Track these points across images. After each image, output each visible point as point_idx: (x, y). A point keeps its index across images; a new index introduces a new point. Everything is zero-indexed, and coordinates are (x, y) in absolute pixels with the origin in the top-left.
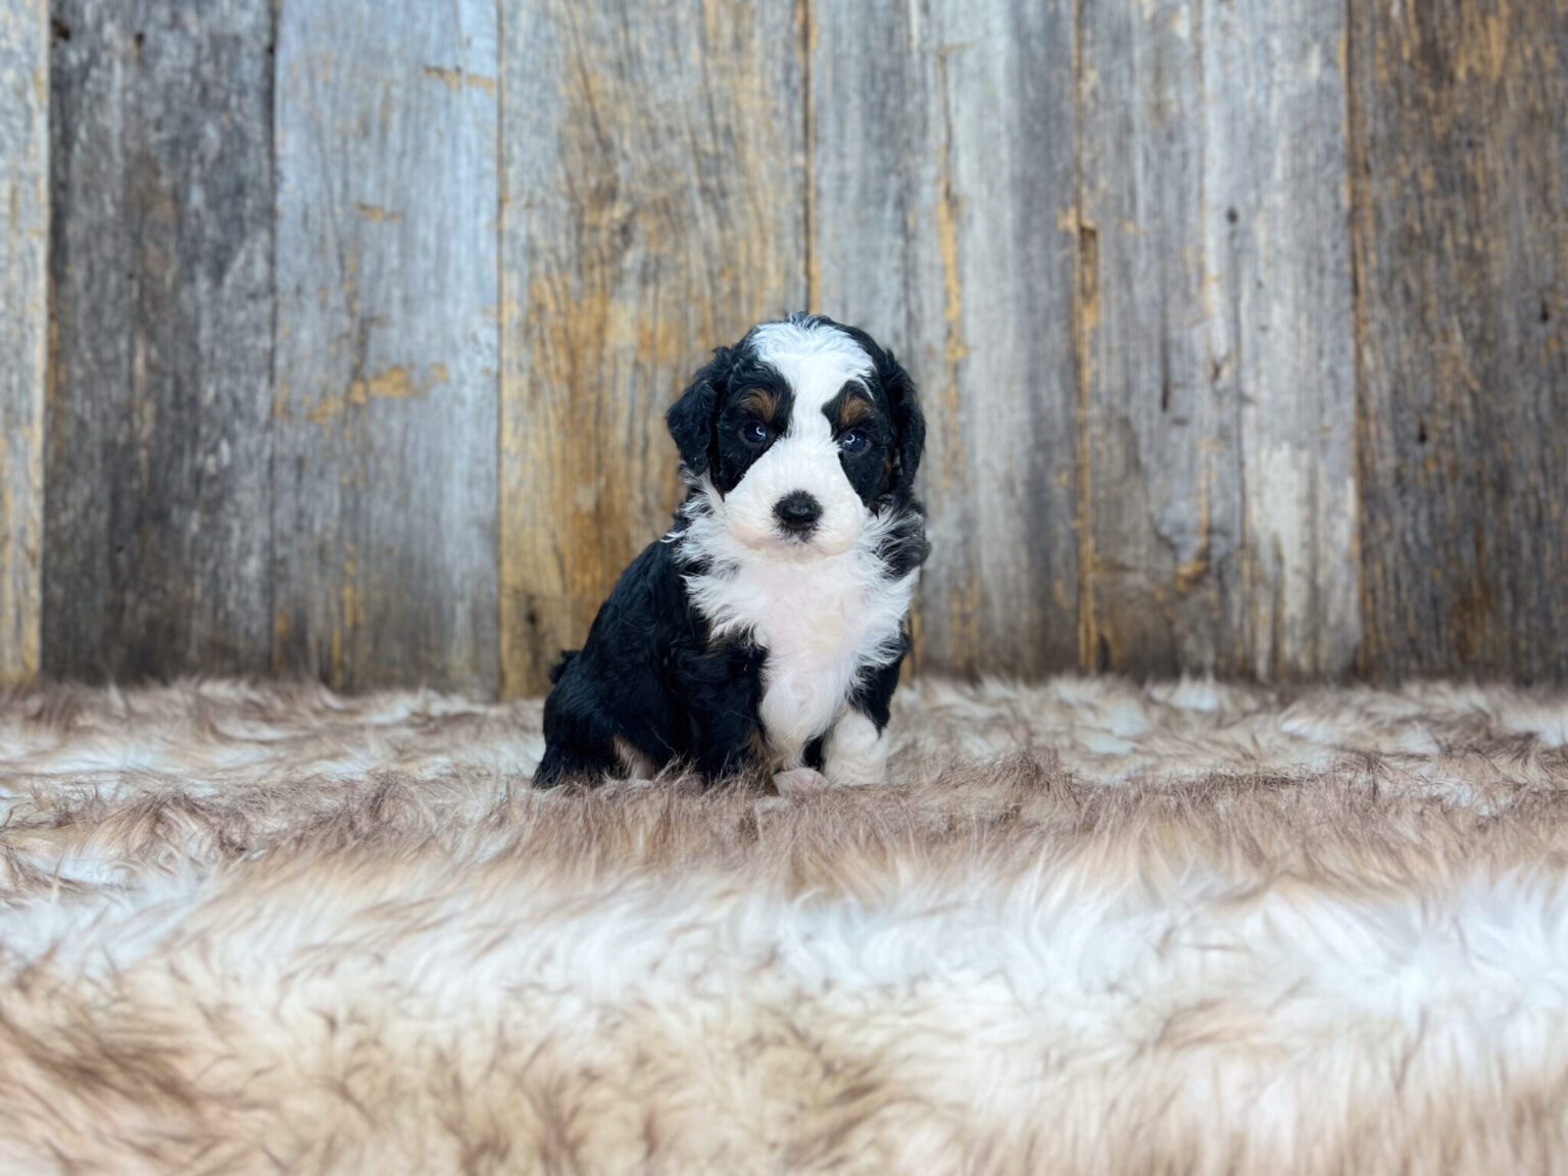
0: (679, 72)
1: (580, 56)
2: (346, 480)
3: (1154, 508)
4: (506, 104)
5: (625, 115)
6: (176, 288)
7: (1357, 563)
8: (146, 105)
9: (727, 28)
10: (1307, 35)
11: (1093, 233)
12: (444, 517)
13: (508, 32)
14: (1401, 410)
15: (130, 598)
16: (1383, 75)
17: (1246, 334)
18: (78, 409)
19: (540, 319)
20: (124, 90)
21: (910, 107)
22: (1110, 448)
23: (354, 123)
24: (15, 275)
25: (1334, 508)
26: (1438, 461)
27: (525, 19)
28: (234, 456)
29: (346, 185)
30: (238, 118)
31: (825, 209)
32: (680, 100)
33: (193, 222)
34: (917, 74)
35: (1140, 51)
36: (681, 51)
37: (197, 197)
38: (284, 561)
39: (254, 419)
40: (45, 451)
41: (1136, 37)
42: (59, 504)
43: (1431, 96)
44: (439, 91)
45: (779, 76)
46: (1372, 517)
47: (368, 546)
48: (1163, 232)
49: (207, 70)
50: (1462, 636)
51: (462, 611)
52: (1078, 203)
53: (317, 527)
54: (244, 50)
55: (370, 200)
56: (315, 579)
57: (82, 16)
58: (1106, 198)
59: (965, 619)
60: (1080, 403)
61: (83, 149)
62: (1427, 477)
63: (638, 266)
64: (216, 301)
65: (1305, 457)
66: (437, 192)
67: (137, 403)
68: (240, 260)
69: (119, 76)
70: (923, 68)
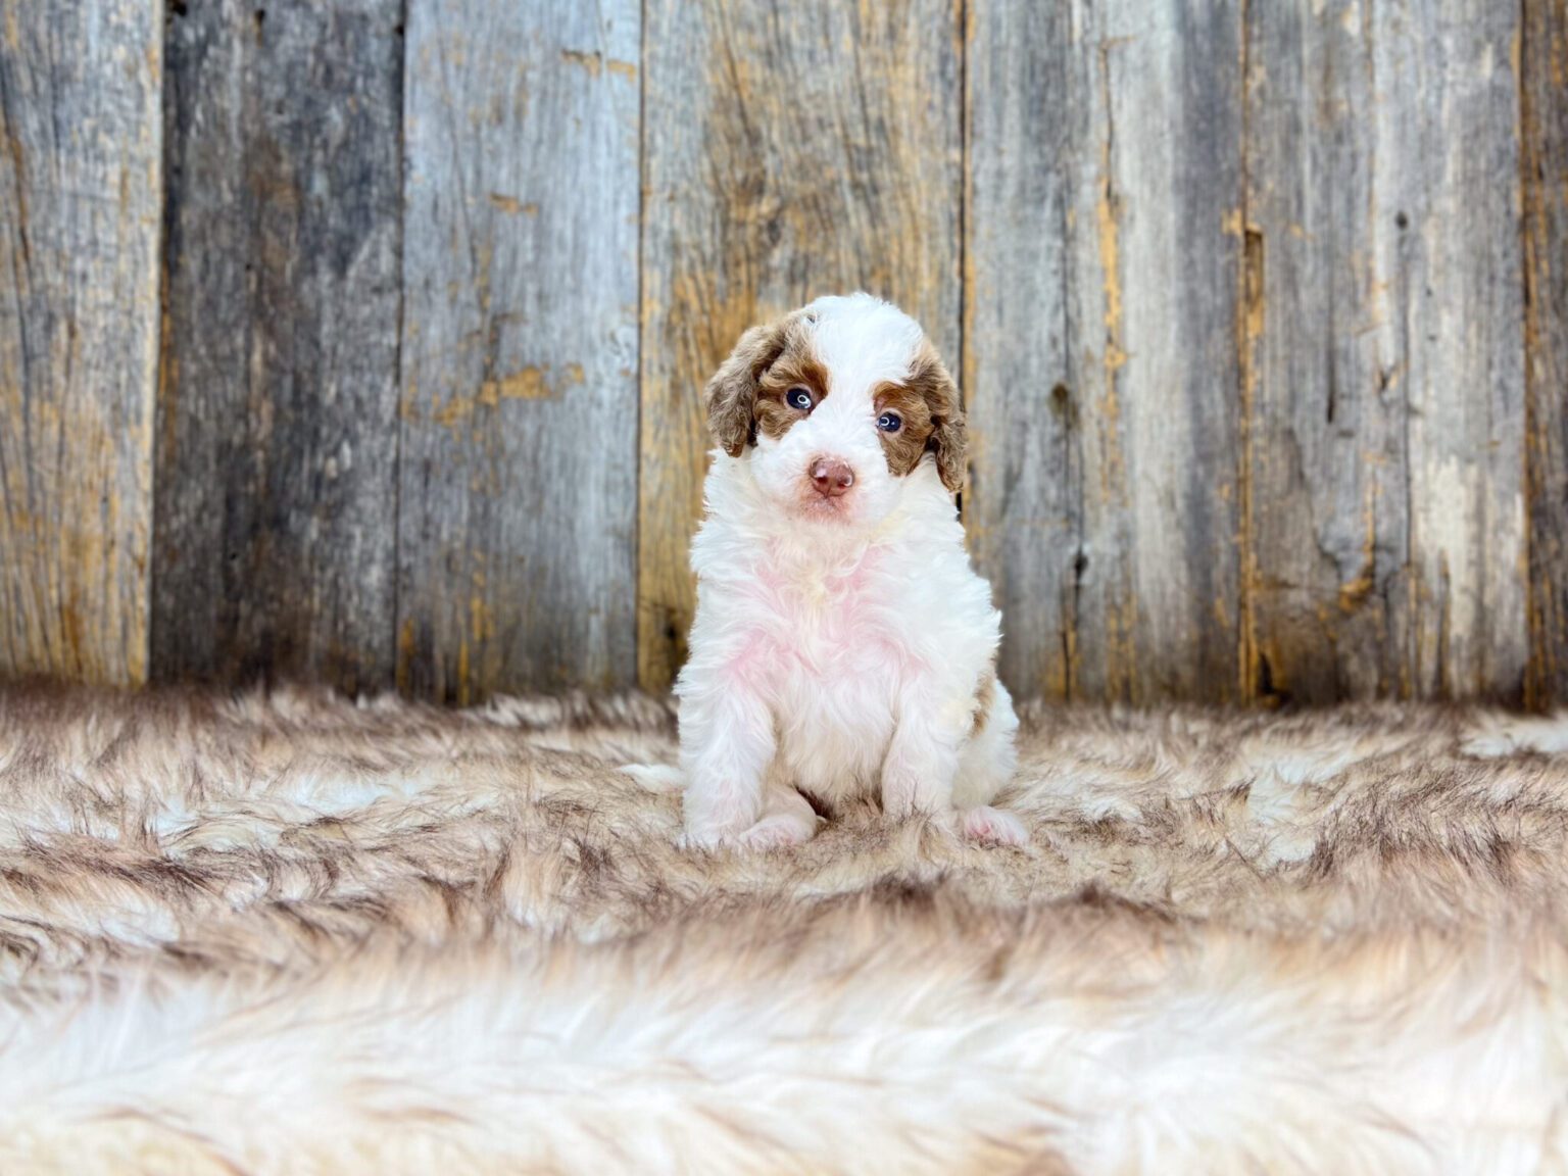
0: (831, 61)
1: (726, 42)
2: (475, 486)
3: (1318, 523)
4: (648, 91)
5: (774, 106)
6: (297, 280)
7: (1526, 583)
8: (266, 86)
9: (881, 16)
10: (1481, 34)
11: (1259, 237)
12: (578, 525)
13: (652, 16)
15: (244, 608)
16: (1558, 76)
17: (1414, 344)
18: (192, 408)
19: (683, 319)
20: (244, 69)
21: (1070, 102)
22: (1273, 461)
23: (487, 109)
24: (124, 264)
25: (1502, 525)
27: (669, 2)
28: (356, 459)
29: (478, 173)
30: (365, 101)
31: (982, 209)
32: (831, 91)
33: (316, 210)
34: (1078, 68)
35: (1309, 49)
36: (833, 38)
37: (320, 185)
38: (409, 570)
39: (378, 419)
40: (155, 451)
41: (1305, 34)
42: (170, 508)
44: (578, 76)
45: (935, 67)
46: (1541, 534)
47: (498, 556)
48: (1332, 235)
49: (331, 50)
51: (596, 624)
52: (1244, 206)
53: (445, 535)
54: (371, 30)
55: (504, 190)
56: (442, 591)
58: (1272, 200)
60: (1244, 412)
61: (199, 131)
63: (786, 264)
64: (339, 294)
65: (1473, 472)
66: (575, 181)
67: (253, 403)
68: (364, 251)
69: (238, 55)
70: (1085, 62)
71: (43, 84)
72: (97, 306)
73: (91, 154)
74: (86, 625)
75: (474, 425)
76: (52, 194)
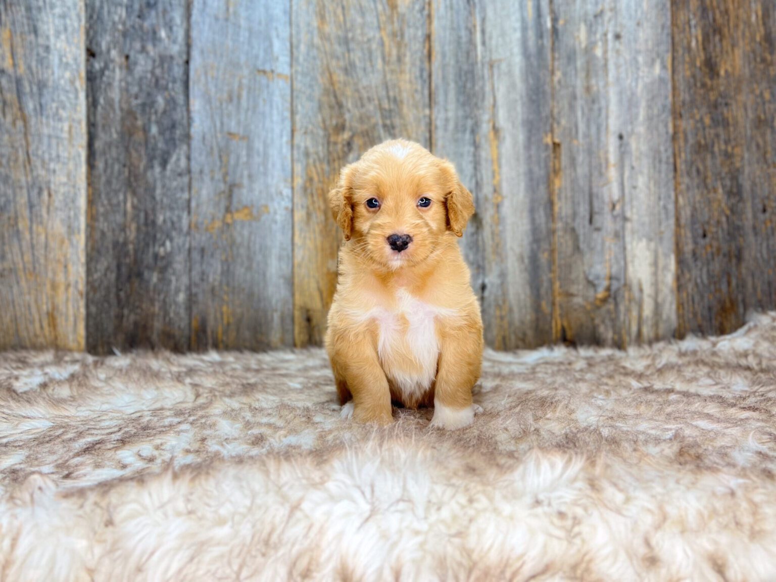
0: (373, 72)
1: (328, 65)
2: (223, 257)
3: (586, 268)
4: (295, 87)
5: (349, 92)
6: (145, 171)
7: (676, 292)
8: (130, 88)
9: (394, 52)
10: (654, 55)
11: (559, 145)
12: (268, 275)
13: (295, 54)
14: (695, 223)
15: (126, 312)
16: (688, 73)
17: (627, 191)
18: (101, 226)
19: (311, 185)
20: (121, 81)
21: (477, 88)
22: (566, 242)
23: (225, 96)
24: (71, 166)
25: (666, 268)
26: (711, 246)
27: (303, 48)
28: (172, 247)
29: (222, 124)
30: (173, 93)
31: (439, 134)
32: (373, 85)
33: (152, 141)
34: (480, 73)
35: (580, 63)
36: (374, 62)
37: (154, 130)
38: (196, 295)
39: (181, 230)
40: (86, 245)
41: (578, 56)
42: (93, 270)
43: (709, 82)
44: (264, 81)
45: (418, 74)
46: (682, 271)
47: (234, 288)
48: (590, 144)
49: (158, 71)
50: (721, 324)
51: (276, 317)
52: (552, 131)
53: (211, 279)
54: (175, 62)
55: (233, 130)
56: (210, 303)
57: (100, 47)
58: (564, 129)
59: (502, 318)
60: (553, 220)
61: (102, 108)
62: (707, 253)
64: (163, 177)
65: (652, 245)
66: (263, 127)
67: (128, 224)
68: (174, 158)
69: (118, 74)
70: (483, 70)
71: (35, 89)
72: (60, 184)
73: (56, 118)
74: (59, 320)
75: (222, 232)
76: (40, 136)
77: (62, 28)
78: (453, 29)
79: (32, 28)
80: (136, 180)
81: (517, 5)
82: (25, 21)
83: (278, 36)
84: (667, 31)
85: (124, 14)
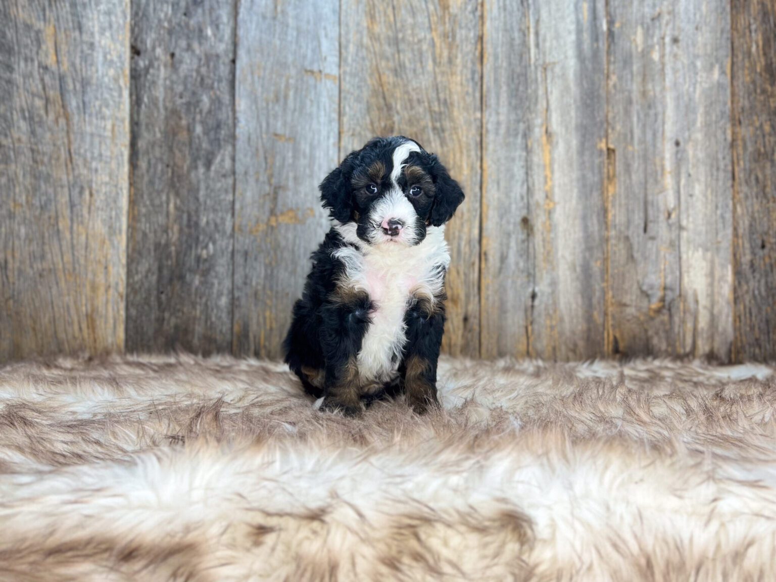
0: (423, 73)
1: (377, 66)
2: (267, 261)
3: (640, 278)
4: (343, 87)
5: (398, 94)
6: (189, 171)
7: (732, 304)
8: (175, 86)
9: (445, 53)
10: (714, 60)
11: (614, 151)
13: (344, 54)
14: (753, 234)
15: (167, 315)
16: (748, 79)
17: (683, 198)
18: (143, 227)
20: (165, 79)
21: (529, 91)
22: (620, 250)
23: (272, 96)
24: (114, 165)
25: (722, 278)
26: (770, 257)
27: (352, 48)
28: (215, 250)
29: (268, 124)
30: (218, 93)
31: (490, 138)
32: (423, 87)
33: (197, 141)
34: (533, 76)
35: (636, 67)
36: (424, 64)
37: (199, 129)
38: (238, 299)
39: (224, 232)
40: (128, 247)
41: (635, 60)
42: (134, 271)
43: (769, 88)
44: (312, 81)
45: (469, 76)
46: (740, 283)
47: (277, 292)
48: (646, 150)
49: (203, 70)
52: (607, 137)
53: (254, 283)
54: (221, 61)
55: (279, 131)
57: (146, 44)
58: (619, 134)
60: (607, 229)
61: (146, 106)
62: (765, 265)
64: (207, 177)
65: (709, 255)
66: (310, 128)
67: (170, 225)
68: (218, 159)
69: (163, 72)
70: (536, 73)
71: (78, 86)
72: (102, 183)
73: (99, 116)
74: (98, 323)
75: (267, 235)
76: (82, 134)
77: (107, 25)
78: (506, 30)
79: (76, 25)
80: (179, 181)
81: (572, 7)
82: (70, 17)
83: (326, 36)
84: (727, 35)
85: (170, 12)
